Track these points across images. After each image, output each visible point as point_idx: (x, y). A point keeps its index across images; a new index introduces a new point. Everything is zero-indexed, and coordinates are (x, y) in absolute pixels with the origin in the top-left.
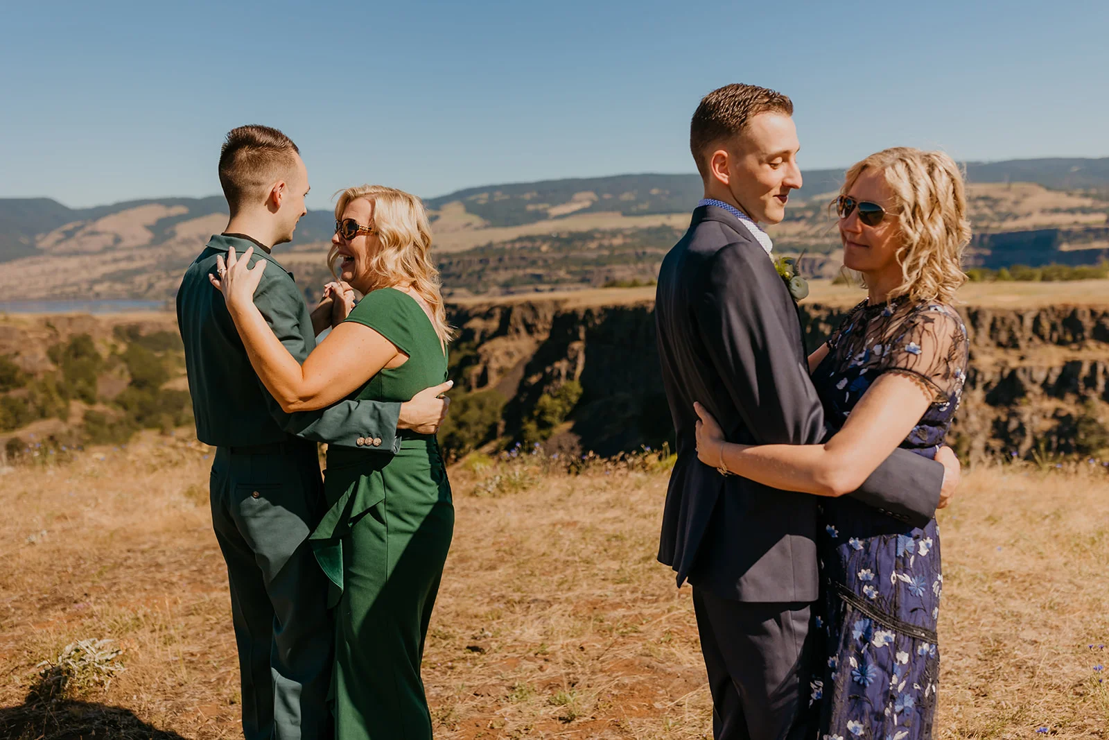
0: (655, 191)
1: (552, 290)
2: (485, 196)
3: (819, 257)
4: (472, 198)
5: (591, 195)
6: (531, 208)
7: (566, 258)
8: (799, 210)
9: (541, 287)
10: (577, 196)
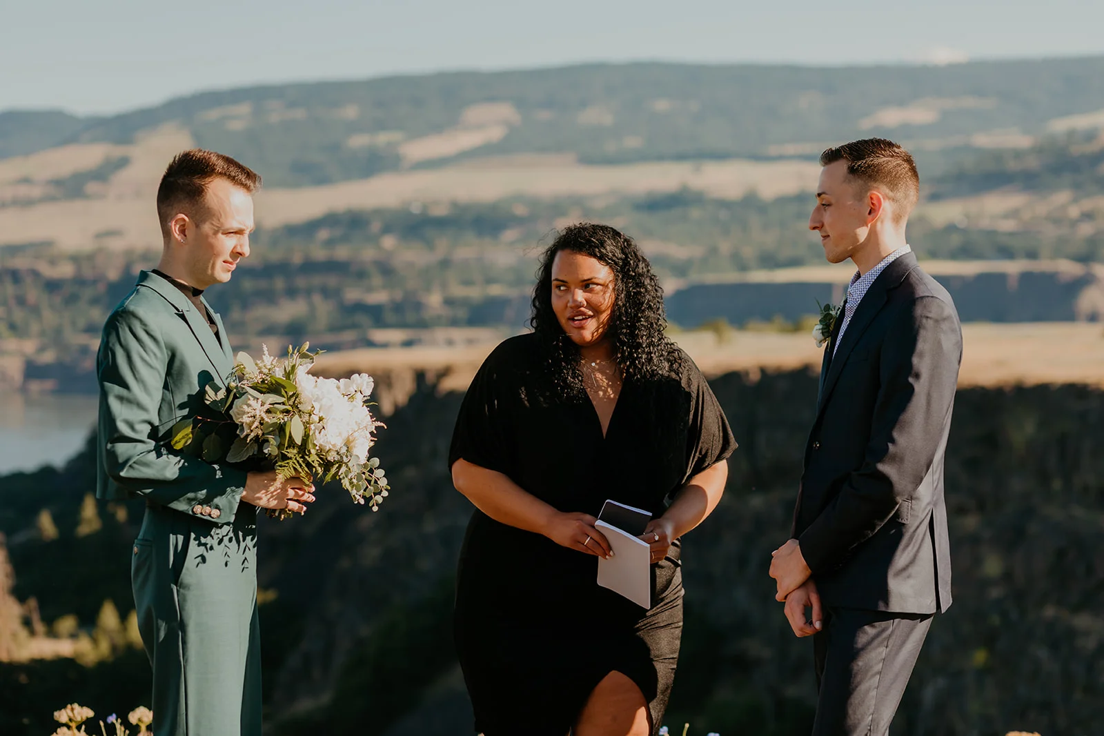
0: (662, 105)
1: (408, 344)
2: (244, 109)
3: (1068, 268)
4: (213, 114)
5: (505, 111)
6: (358, 141)
7: (445, 264)
8: (1018, 154)
9: (379, 335)
10: (476, 113)
